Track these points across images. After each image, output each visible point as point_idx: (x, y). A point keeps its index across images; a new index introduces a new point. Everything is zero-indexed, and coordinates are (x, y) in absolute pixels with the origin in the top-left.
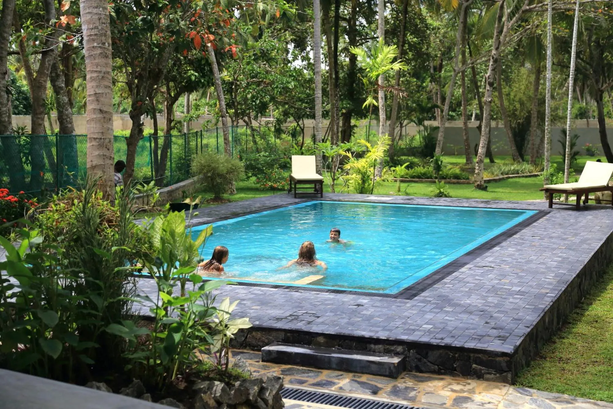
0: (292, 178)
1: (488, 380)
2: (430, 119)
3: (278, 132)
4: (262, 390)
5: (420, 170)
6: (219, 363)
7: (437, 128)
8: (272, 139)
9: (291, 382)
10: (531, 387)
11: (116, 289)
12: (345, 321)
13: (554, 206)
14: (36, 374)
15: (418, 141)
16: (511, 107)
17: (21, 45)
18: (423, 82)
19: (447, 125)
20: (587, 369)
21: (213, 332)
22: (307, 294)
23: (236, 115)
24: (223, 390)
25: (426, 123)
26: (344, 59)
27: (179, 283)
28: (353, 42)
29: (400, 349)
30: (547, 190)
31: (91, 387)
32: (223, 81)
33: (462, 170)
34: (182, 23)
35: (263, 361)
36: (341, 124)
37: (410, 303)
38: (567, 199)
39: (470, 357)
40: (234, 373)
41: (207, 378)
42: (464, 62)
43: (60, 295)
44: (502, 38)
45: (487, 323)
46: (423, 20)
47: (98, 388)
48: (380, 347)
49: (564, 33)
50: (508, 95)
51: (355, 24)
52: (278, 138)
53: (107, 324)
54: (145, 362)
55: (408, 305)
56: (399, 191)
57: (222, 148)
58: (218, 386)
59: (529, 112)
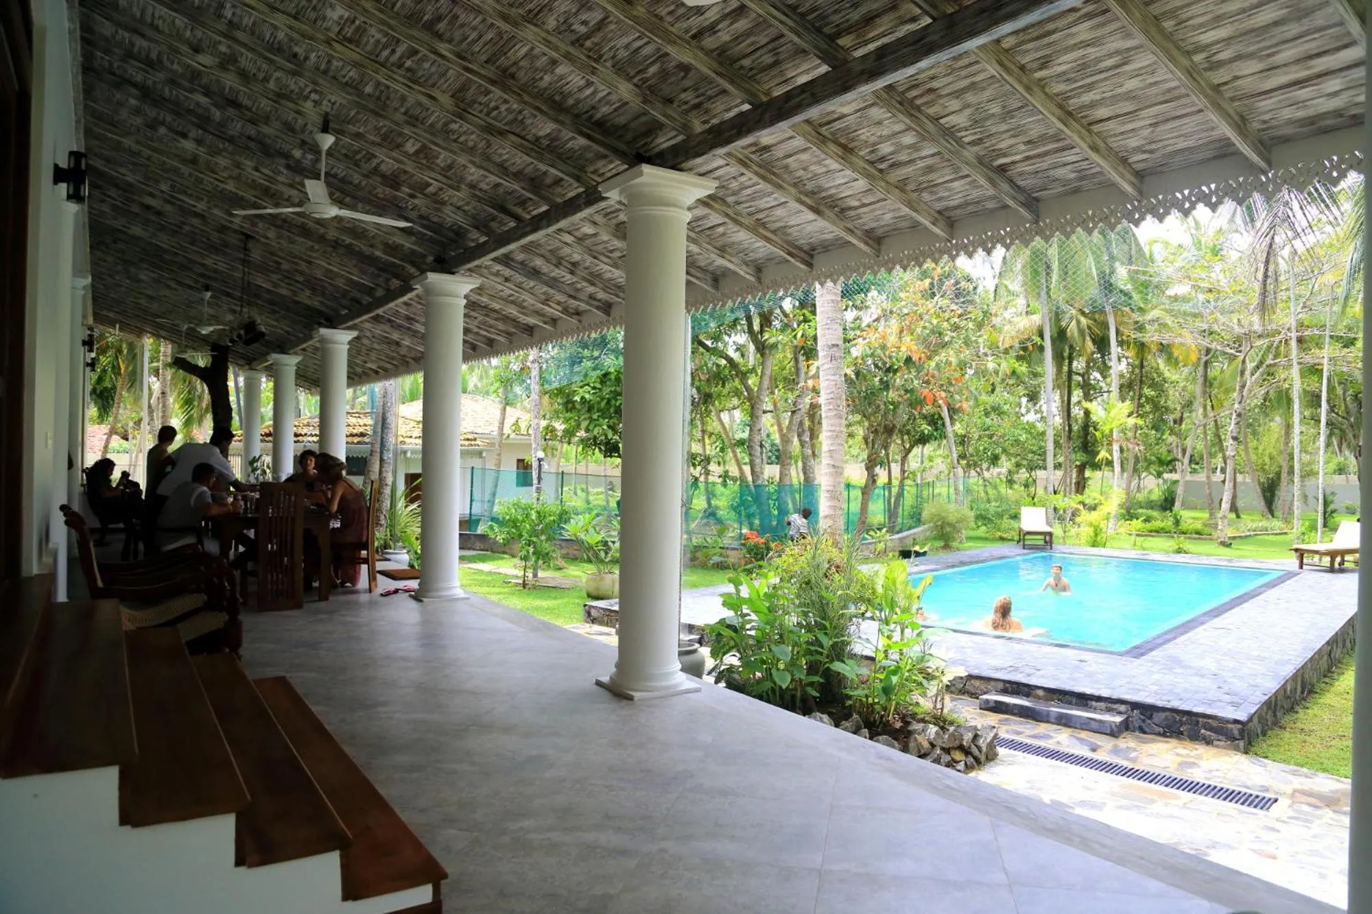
0: (1020, 530)
1: (1217, 746)
2: (1171, 471)
3: (1010, 482)
4: (976, 737)
5: (1157, 524)
6: (935, 707)
7: (1176, 482)
8: (1003, 489)
9: (1007, 732)
10: (1266, 757)
11: (840, 630)
12: (1068, 675)
13: (1304, 567)
14: (768, 701)
15: (1157, 495)
16: (1260, 461)
17: (775, 405)
18: (1163, 434)
19: (1189, 477)
20: (1333, 743)
21: (929, 677)
22: (1027, 647)
23: (969, 466)
24: (937, 733)
25: (1166, 476)
26: (1077, 412)
27: (898, 629)
28: (1087, 397)
29: (1123, 708)
30: (1296, 550)
31: (815, 718)
32: (956, 435)
33: (1205, 525)
34: (916, 382)
35: (981, 709)
36: (1074, 475)
37: (1137, 662)
38: (1320, 560)
39: (1198, 722)
40: (949, 718)
41: (923, 721)
42: (1205, 416)
43: (791, 632)
44: (1245, 392)
45: (1219, 687)
46: (1160, 374)
47: (821, 720)
48: (1101, 704)
49: (1313, 387)
50: (1256, 449)
51: (1089, 378)
52: (1011, 488)
53: (832, 661)
54: (864, 700)
55: (1135, 664)
56: (1135, 545)
57: (953, 497)
58: (933, 730)
59: (1280, 467)
